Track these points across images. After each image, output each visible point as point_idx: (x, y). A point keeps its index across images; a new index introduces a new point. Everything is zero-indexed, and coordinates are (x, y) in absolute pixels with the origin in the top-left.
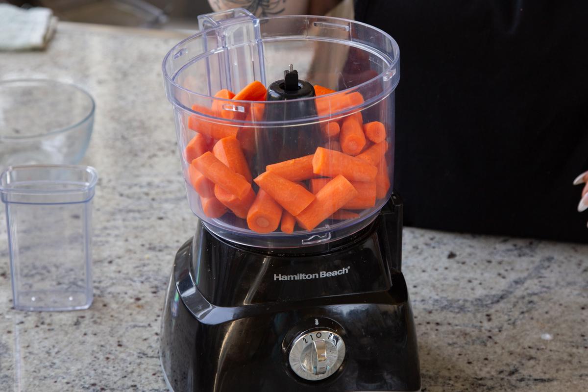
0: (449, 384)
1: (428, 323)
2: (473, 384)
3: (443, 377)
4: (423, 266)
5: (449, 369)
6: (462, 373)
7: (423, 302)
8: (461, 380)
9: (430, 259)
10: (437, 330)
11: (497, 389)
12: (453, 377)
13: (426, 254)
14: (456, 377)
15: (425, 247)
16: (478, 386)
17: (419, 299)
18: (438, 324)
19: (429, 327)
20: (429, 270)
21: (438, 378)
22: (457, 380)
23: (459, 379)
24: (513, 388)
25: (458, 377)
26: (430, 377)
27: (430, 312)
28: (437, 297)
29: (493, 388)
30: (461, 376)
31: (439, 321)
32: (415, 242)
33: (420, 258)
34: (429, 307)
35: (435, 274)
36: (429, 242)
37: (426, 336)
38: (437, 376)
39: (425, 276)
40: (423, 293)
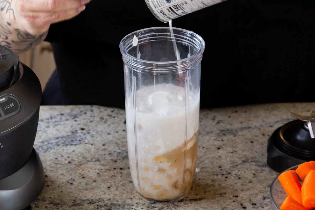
0: (133, 209)
1: (115, 169)
2: (149, 207)
3: (128, 205)
4: (108, 131)
5: (132, 199)
6: (141, 200)
7: (110, 155)
8: (140, 205)
9: (112, 125)
10: (121, 173)
11: (165, 209)
12: (134, 203)
13: (109, 122)
14: (137, 203)
15: (108, 117)
16: (152, 208)
17: (107, 153)
18: (121, 169)
19: (115, 171)
20: (112, 133)
21: (124, 205)
22: (138, 205)
23: (139, 204)
24: (176, 207)
25: (138, 203)
26: (119, 206)
27: (116, 161)
28: (119, 151)
29: (162, 208)
30: (140, 202)
31: (122, 166)
32: (101, 115)
33: (106, 125)
34: (115, 158)
35: (117, 135)
36: (111, 113)
37: (114, 178)
38: (124, 204)
39: (110, 137)
40: (110, 149)
